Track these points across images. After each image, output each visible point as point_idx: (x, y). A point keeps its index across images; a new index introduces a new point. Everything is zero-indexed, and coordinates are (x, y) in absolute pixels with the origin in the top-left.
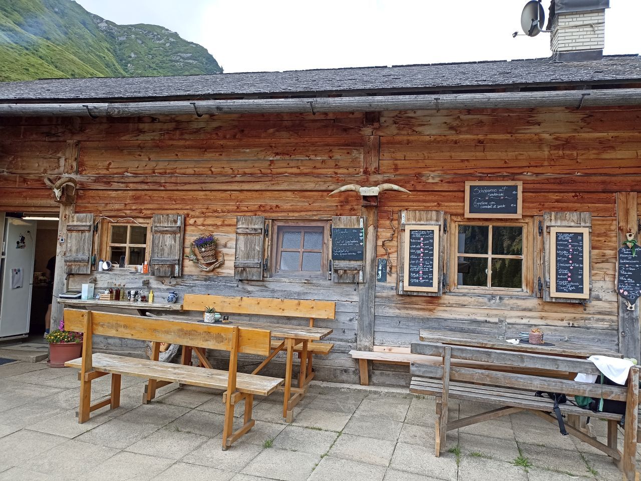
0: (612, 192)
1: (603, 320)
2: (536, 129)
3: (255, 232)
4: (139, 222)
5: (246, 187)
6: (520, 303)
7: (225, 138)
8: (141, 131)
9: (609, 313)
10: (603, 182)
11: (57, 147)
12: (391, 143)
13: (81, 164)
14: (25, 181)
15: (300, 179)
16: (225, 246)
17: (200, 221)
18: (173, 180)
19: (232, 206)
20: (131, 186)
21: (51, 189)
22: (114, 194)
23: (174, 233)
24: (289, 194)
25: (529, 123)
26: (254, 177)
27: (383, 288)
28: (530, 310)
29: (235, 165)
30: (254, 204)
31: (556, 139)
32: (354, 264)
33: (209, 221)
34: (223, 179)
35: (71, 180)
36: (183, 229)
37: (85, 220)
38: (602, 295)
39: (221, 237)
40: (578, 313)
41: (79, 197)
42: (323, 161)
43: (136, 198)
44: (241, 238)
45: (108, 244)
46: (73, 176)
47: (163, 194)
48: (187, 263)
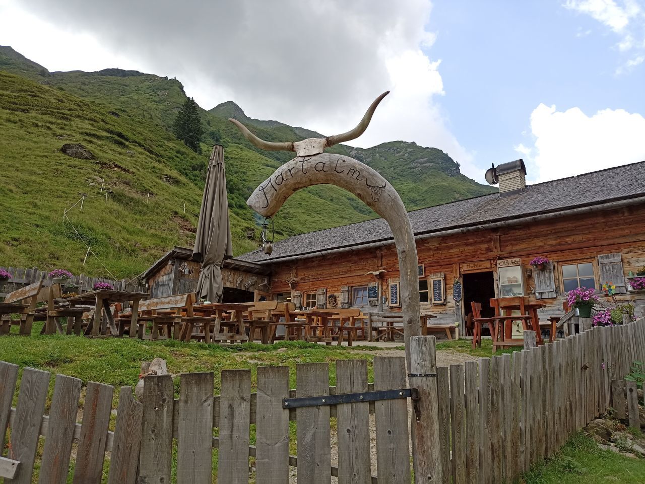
0: (452, 264)
1: (451, 310)
2: (427, 245)
3: (346, 291)
4: (314, 292)
5: (343, 276)
6: (426, 307)
7: (337, 260)
8: (314, 261)
9: (453, 307)
10: (449, 261)
11: (290, 270)
12: (385, 255)
13: (297, 275)
14: (282, 282)
15: (359, 271)
16: (338, 297)
17: (331, 290)
18: (322, 276)
19: (339, 283)
20: (311, 280)
21: (288, 284)
22: (306, 283)
23: (323, 294)
24: (356, 277)
25: (425, 243)
26: (346, 272)
27: (385, 306)
28: (429, 309)
29: (340, 269)
30: (346, 282)
31: (435, 247)
32: (375, 299)
33: (334, 289)
34: (337, 274)
35: (294, 280)
36: (326, 293)
37: (298, 293)
38: (450, 301)
39: (336, 294)
40: (442, 308)
41: (297, 286)
42: (365, 264)
43: (313, 284)
44: (342, 294)
45: (305, 301)
46: (295, 279)
47: (320, 282)
48: (328, 304)
